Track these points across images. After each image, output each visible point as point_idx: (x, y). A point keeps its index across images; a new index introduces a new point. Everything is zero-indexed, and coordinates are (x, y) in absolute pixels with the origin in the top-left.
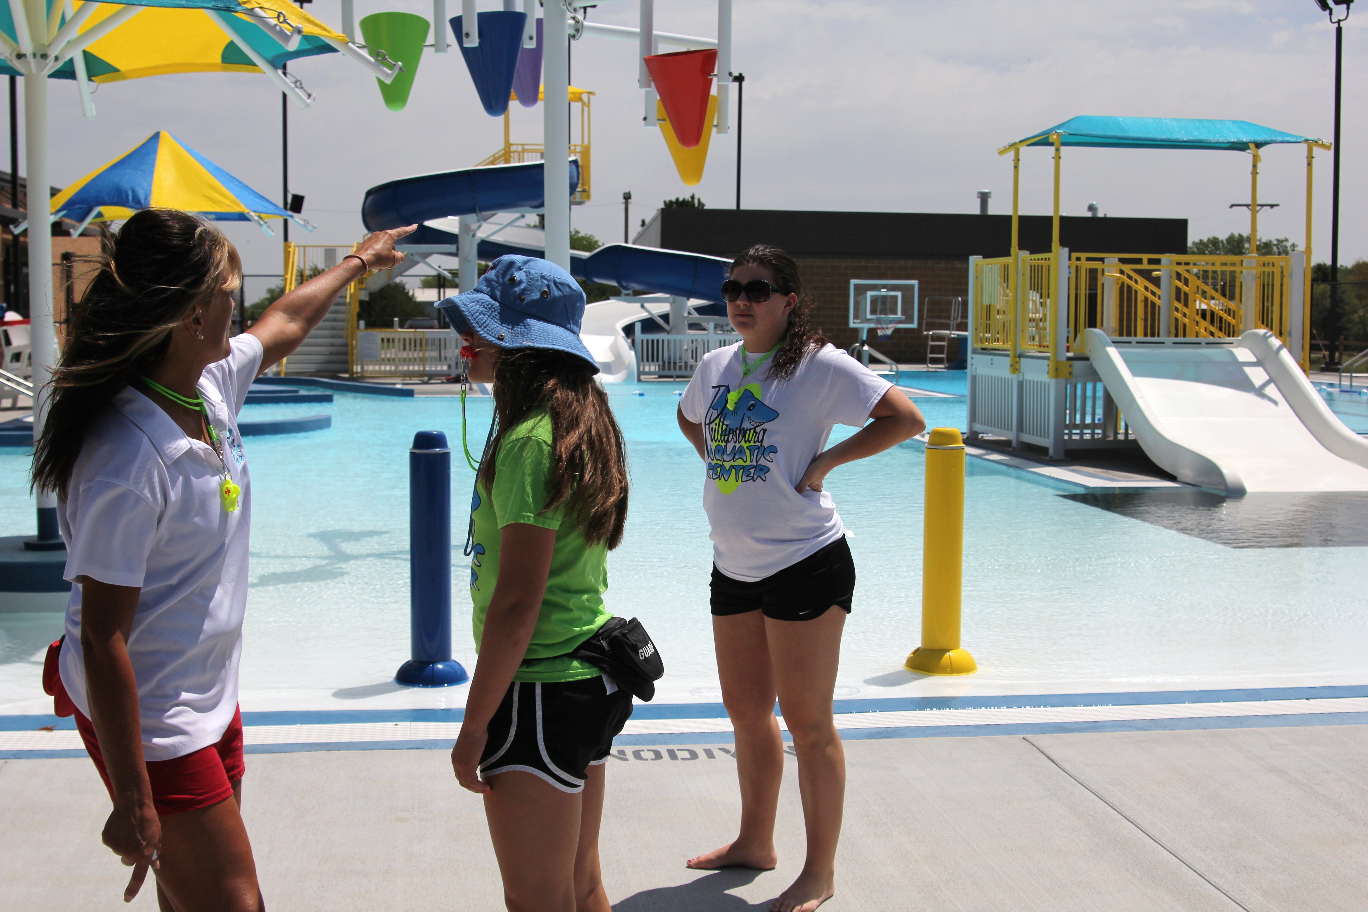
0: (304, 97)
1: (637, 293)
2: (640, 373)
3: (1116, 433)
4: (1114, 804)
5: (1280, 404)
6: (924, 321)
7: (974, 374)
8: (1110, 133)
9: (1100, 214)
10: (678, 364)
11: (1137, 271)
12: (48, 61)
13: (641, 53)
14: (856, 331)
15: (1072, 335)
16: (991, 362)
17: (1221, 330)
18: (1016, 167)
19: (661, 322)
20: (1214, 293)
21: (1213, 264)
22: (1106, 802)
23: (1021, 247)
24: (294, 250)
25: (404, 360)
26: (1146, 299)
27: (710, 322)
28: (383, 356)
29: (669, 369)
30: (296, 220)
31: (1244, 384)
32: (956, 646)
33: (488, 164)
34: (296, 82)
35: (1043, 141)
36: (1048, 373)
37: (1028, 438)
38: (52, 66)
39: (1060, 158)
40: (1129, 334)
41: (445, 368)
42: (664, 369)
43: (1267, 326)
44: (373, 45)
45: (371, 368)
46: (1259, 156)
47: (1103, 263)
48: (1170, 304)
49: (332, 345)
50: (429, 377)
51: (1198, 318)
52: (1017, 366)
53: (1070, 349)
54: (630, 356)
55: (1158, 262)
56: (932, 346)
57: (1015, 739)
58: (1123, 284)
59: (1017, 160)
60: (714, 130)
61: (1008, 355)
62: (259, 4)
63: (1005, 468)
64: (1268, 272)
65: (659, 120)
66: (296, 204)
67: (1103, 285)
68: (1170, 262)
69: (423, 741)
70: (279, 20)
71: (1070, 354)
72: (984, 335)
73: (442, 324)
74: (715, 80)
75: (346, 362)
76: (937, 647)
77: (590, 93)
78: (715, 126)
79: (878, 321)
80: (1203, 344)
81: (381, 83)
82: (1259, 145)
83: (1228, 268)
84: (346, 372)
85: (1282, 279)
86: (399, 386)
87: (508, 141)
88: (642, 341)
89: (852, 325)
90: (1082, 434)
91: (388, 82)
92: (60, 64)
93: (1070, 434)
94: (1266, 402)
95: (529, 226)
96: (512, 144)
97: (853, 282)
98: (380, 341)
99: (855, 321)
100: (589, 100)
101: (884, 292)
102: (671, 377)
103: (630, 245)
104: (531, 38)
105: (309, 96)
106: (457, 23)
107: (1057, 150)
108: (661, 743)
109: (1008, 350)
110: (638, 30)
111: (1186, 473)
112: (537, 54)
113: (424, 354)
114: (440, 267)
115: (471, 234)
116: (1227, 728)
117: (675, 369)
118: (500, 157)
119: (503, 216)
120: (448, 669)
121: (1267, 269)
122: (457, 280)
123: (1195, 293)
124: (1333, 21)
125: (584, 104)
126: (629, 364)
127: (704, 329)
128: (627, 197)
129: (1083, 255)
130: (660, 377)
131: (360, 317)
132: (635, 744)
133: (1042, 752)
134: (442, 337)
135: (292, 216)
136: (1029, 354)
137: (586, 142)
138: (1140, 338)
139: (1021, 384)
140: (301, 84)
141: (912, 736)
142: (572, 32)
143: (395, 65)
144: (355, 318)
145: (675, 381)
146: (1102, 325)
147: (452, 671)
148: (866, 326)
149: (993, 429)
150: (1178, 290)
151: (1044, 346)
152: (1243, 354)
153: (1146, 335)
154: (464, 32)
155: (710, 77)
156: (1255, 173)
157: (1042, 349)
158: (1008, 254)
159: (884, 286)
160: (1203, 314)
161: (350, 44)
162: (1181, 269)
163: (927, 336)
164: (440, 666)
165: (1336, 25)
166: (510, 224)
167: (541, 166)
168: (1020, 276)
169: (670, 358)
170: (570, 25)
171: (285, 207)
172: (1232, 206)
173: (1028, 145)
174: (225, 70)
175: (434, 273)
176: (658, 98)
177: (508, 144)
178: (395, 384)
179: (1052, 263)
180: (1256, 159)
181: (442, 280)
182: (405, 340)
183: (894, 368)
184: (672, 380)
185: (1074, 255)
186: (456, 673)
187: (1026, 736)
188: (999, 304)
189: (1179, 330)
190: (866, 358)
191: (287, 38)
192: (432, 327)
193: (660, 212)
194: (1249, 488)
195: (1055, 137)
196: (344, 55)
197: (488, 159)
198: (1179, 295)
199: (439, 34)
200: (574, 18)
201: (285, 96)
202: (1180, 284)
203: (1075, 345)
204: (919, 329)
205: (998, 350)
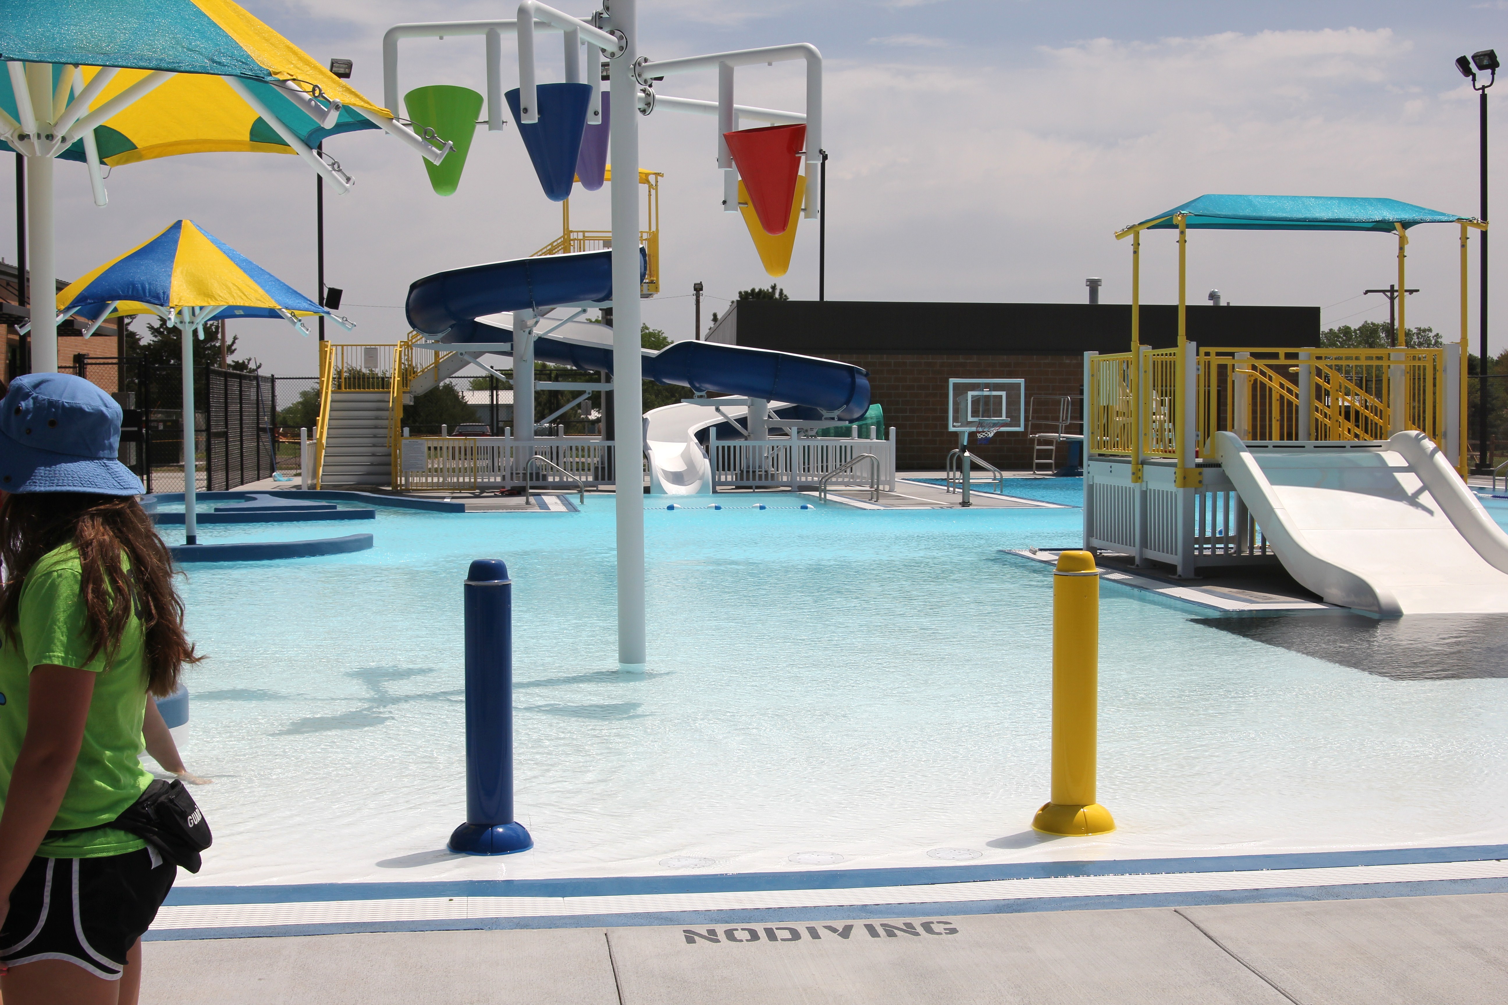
0: (343, 181)
1: (711, 395)
2: (715, 484)
3: (1252, 548)
4: (1287, 990)
5: (1435, 514)
6: (1030, 423)
7: (1091, 482)
8: (1241, 213)
9: (1223, 303)
10: (757, 473)
11: (1270, 366)
12: (54, 142)
13: (720, 129)
14: (956, 434)
15: (1201, 438)
16: (1110, 469)
17: (1366, 432)
18: (1136, 252)
19: (738, 426)
20: (1357, 390)
21: (1357, 358)
22: (1276, 989)
23: (1142, 342)
24: (331, 349)
25: (454, 470)
26: (1282, 397)
27: (792, 426)
28: (430, 466)
29: (748, 479)
30: (333, 318)
31: (1395, 492)
32: (1091, 801)
33: (545, 253)
34: (333, 164)
35: (1165, 222)
36: (1175, 481)
37: (1153, 554)
38: (58, 147)
39: (1185, 241)
40: (1263, 438)
41: (499, 479)
42: (742, 479)
43: (1419, 427)
44: (419, 122)
45: (416, 480)
46: (1407, 238)
47: (1234, 358)
48: (1309, 403)
49: (374, 455)
50: (481, 490)
51: (1341, 419)
52: (1140, 474)
53: (1200, 453)
54: (704, 465)
55: (1295, 356)
56: (1038, 450)
57: (1165, 913)
58: (1256, 380)
59: (1136, 244)
60: (802, 214)
61: (1129, 462)
62: (292, 76)
63: (1128, 588)
64: (1419, 367)
65: (740, 203)
66: (333, 299)
67: (1233, 382)
68: (1309, 357)
69: (482, 920)
70: (314, 94)
71: (1200, 460)
72: (1101, 438)
73: (495, 431)
74: (803, 158)
75: (389, 474)
76: (1069, 803)
77: (657, 174)
78: (802, 209)
79: (980, 424)
80: (1348, 447)
81: (428, 164)
82: (1406, 225)
83: (1375, 363)
84: (389, 485)
85: (1435, 374)
86: (447, 500)
87: (568, 228)
88: (718, 447)
89: (951, 429)
90: (1214, 549)
91: (437, 163)
92: (68, 145)
93: (1201, 549)
94: (1420, 512)
95: (590, 321)
96: (572, 231)
97: (952, 381)
98: (426, 449)
99: (955, 424)
100: (657, 182)
101: (986, 392)
102: (750, 488)
103: (702, 342)
104: (596, 113)
105: (348, 179)
106: (513, 97)
107: (1182, 233)
108: (756, 921)
109: (1129, 456)
110: (717, 103)
111: (1334, 592)
112: (603, 131)
113: (475, 464)
114: (492, 367)
115: (527, 330)
116: (1408, 896)
117: (754, 479)
118: (558, 245)
119: (562, 311)
120: (510, 832)
121: (1417, 363)
122: (511, 382)
123: (1337, 390)
124: (1477, 87)
125: (650, 186)
126: (704, 474)
127: (786, 435)
128: (698, 288)
129: (1213, 350)
130: (737, 488)
131: (404, 423)
132: (727, 922)
133: (1198, 928)
134: (496, 445)
135: (328, 313)
136: (1152, 460)
137: (653, 229)
138: (1276, 441)
139: (1144, 494)
140: (339, 167)
141: (1047, 910)
142: (642, 106)
143: (445, 144)
144: (399, 425)
145: (754, 492)
146: (1233, 427)
147: (514, 835)
148: (968, 429)
149: (1112, 544)
150: (1318, 387)
151: (1170, 452)
152: (1393, 458)
153: (1282, 438)
154: (522, 107)
155: (797, 155)
156: (1401, 256)
157: (1168, 455)
158: (1128, 350)
159: (987, 386)
160: (1347, 413)
161: (394, 121)
162: (1320, 364)
163: (1032, 440)
164: (500, 830)
165: (1480, 92)
166: (570, 319)
167: (608, 255)
168: (1142, 374)
169: (748, 467)
170: (640, 99)
171: (321, 303)
172: (1367, 292)
173: (1148, 228)
174: (253, 149)
175: (484, 373)
176: (740, 178)
177: (567, 231)
178: (444, 498)
179: (1178, 359)
180: (1403, 241)
181: (495, 381)
182: (453, 448)
183: (998, 476)
184: (752, 490)
185: (1203, 350)
186: (518, 836)
187: (1177, 908)
188: (1117, 406)
189: (1320, 432)
190: (966, 466)
191: (324, 115)
192: (484, 434)
193: (735, 304)
194: (1405, 611)
195: (1179, 218)
196: (387, 133)
197: (546, 247)
198: (1320, 393)
199: (494, 110)
200: (644, 91)
201: (320, 179)
202: (1320, 381)
203: (1206, 451)
204: (1024, 434)
205: (1118, 456)
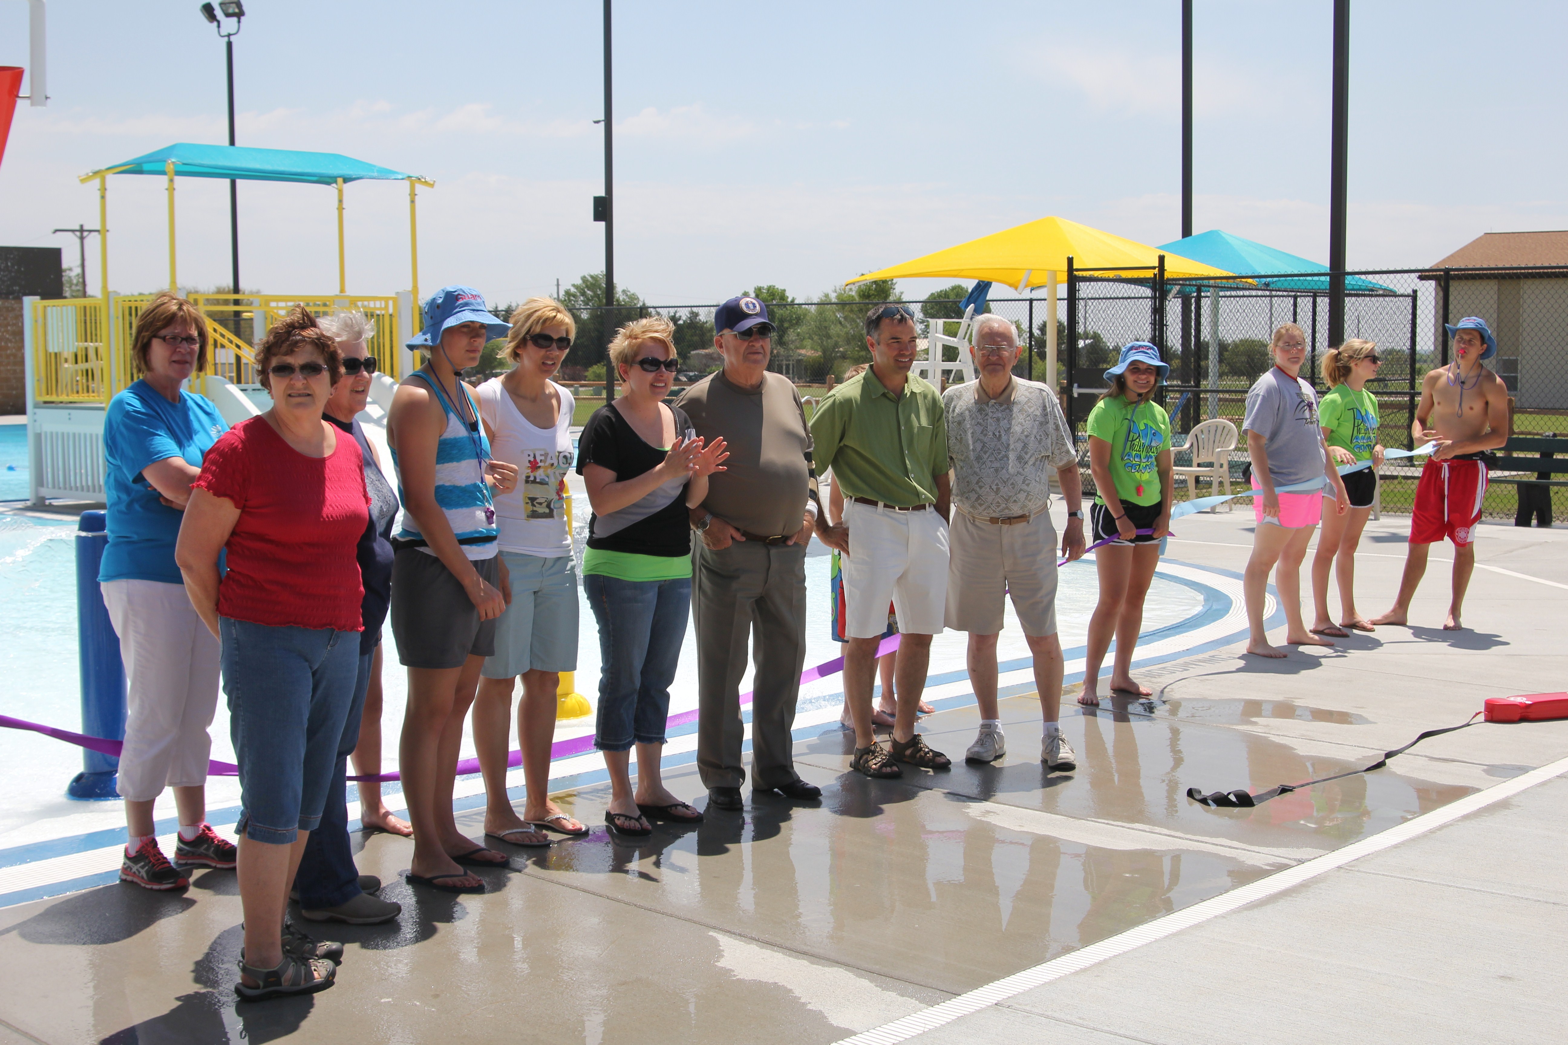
7: (39, 431)
16: (68, 417)
18: (103, 197)
39: (174, 189)
46: (346, 191)
59: (103, 190)
61: (99, 409)
82: (347, 179)
107: (172, 181)
124: (222, 34)
129: (202, 297)
149: (67, 492)
165: (226, 39)
168: (113, 320)
172: (56, 231)
173: (117, 174)
180: (342, 194)
195: (171, 166)
205: (75, 402)
